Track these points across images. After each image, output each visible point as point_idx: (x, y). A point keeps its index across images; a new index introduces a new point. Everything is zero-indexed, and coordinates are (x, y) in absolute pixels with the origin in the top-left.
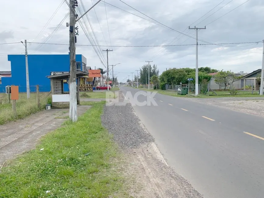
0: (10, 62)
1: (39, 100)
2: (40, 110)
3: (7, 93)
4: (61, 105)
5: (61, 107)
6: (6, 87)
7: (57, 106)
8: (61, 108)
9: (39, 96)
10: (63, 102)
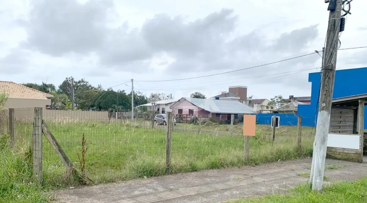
0: (311, 83)
1: (300, 141)
2: (299, 157)
3: (272, 126)
4: (340, 153)
5: (339, 157)
6: (273, 117)
7: (333, 155)
8: (339, 159)
9: (300, 134)
10: (344, 149)
